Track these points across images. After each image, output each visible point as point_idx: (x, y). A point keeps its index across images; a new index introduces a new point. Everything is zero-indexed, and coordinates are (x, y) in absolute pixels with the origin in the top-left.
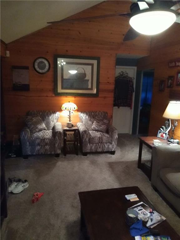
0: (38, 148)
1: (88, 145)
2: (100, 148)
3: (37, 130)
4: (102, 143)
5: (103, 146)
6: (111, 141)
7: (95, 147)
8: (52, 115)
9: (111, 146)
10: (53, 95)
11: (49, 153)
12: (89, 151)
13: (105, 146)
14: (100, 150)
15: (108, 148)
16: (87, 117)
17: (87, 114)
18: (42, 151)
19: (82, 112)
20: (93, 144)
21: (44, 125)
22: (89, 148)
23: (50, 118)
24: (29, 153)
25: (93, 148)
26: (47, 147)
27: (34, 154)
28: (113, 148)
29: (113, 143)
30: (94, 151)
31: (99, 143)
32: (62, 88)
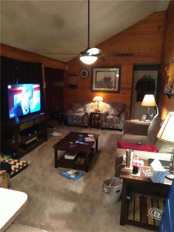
0: (75, 121)
1: (103, 123)
2: (111, 125)
3: (77, 112)
4: (112, 123)
5: (114, 125)
6: (119, 122)
7: (108, 124)
8: (88, 104)
9: (119, 126)
10: (90, 92)
11: (81, 125)
12: (104, 127)
13: (115, 125)
14: (111, 127)
15: (117, 126)
16: (110, 107)
17: (110, 105)
18: (77, 123)
19: (107, 103)
20: (107, 122)
21: (82, 110)
22: (104, 125)
23: (87, 105)
24: (70, 123)
25: (107, 125)
26: (80, 121)
27: (73, 124)
28: (120, 127)
29: (121, 123)
30: (107, 127)
31: (111, 122)
32: (96, 87)
